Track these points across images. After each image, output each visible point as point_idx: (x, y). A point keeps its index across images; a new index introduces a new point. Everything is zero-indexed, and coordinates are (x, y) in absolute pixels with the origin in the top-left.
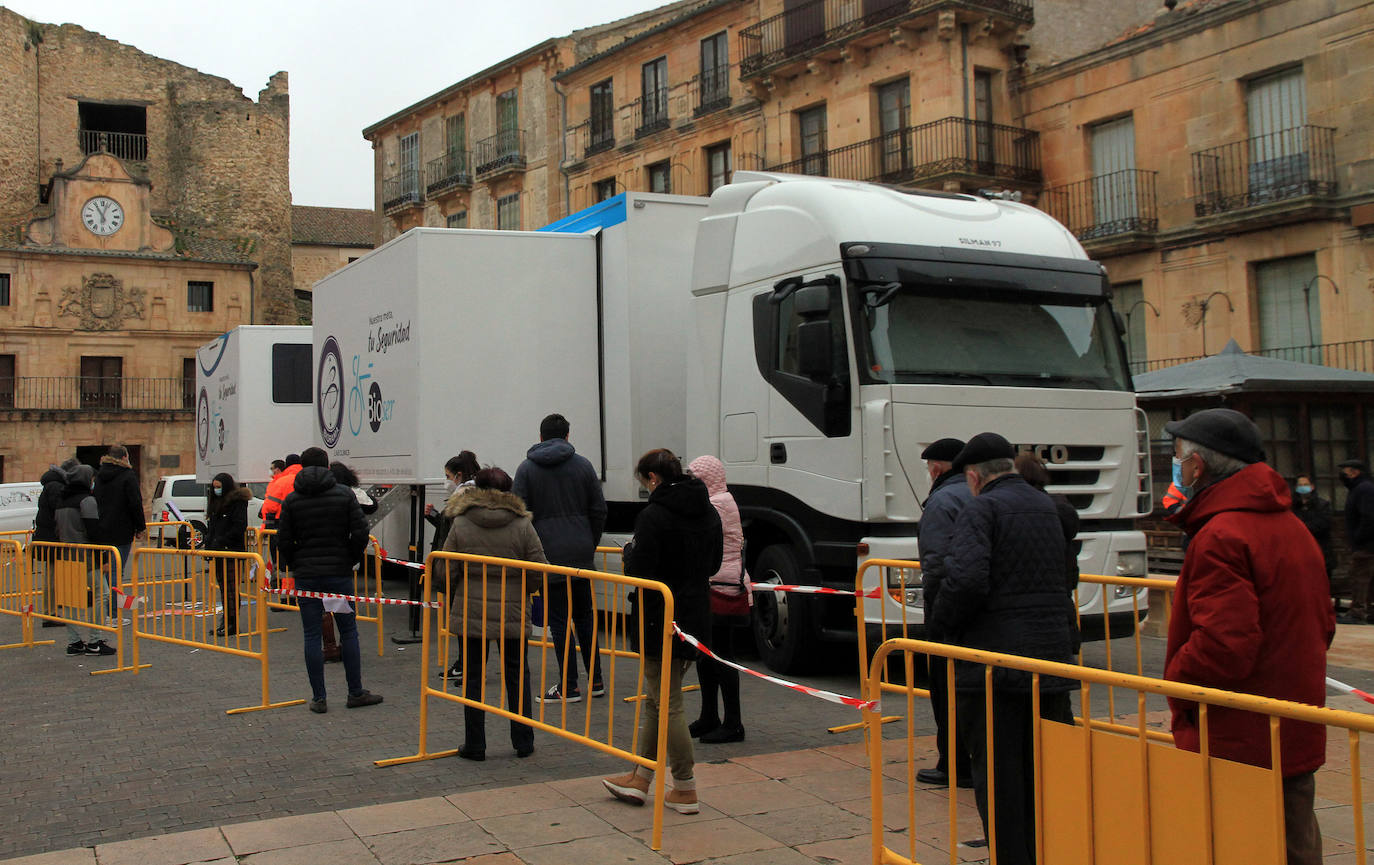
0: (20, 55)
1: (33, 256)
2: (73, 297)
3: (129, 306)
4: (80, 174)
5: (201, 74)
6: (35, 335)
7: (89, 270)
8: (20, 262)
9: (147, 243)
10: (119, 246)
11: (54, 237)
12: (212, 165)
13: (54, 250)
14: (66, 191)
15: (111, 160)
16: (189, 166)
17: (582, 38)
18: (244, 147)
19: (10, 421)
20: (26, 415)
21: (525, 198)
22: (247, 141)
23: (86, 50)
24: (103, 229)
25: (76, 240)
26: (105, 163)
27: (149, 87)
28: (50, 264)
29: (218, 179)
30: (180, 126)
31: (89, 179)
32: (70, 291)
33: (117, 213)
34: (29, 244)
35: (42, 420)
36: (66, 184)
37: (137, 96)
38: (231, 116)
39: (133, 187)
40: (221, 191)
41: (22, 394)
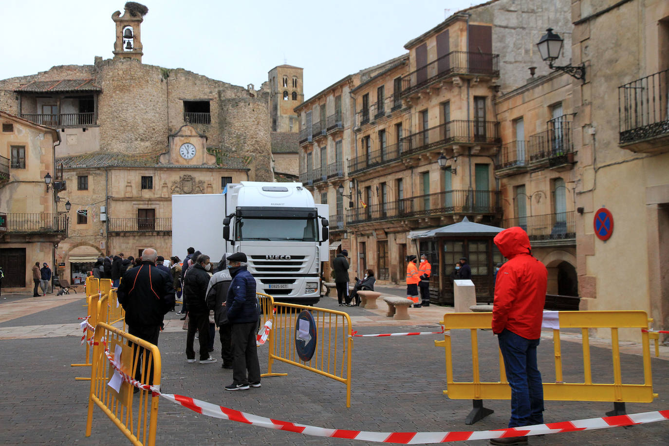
0: (159, 84)
1: (161, 169)
2: (176, 185)
3: (198, 188)
4: (179, 134)
5: (232, 85)
6: (162, 201)
7: (182, 174)
8: (156, 171)
9: (205, 161)
10: (194, 163)
11: (169, 161)
12: (235, 126)
13: (168, 166)
14: (173, 142)
15: (191, 128)
16: (226, 126)
17: (363, 73)
18: (247, 117)
19: (152, 235)
20: (158, 233)
21: (344, 142)
22: (249, 115)
23: (186, 79)
24: (188, 156)
25: (177, 161)
26: (188, 129)
27: (211, 93)
28: (167, 172)
29: (237, 131)
30: (222, 109)
31: (182, 136)
32: (175, 183)
33: (193, 150)
34: (160, 164)
35: (164, 235)
36: (173, 139)
37: (206, 97)
38: (242, 104)
39: (200, 138)
40: (238, 137)
41: (158, 224)
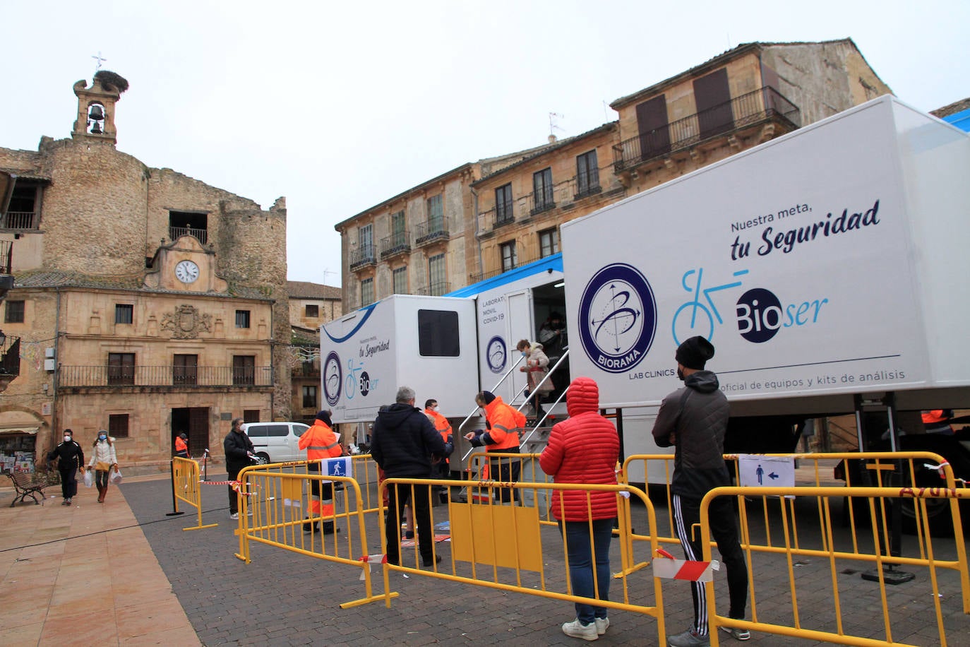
0: (139, 183)
1: (148, 294)
2: (170, 319)
3: (202, 325)
4: (175, 247)
5: (238, 197)
6: (147, 341)
7: (179, 303)
8: (140, 298)
9: (212, 288)
10: (196, 289)
11: (159, 284)
12: (246, 246)
13: (159, 291)
14: (166, 259)
15: (192, 239)
16: (233, 246)
17: (485, 164)
18: (264, 236)
19: (133, 393)
20: (143, 389)
21: (448, 256)
22: (265, 232)
23: (175, 183)
24: (187, 279)
25: (171, 285)
26: (190, 241)
27: (210, 203)
28: (157, 299)
29: (249, 253)
30: (227, 224)
31: (180, 250)
32: (168, 315)
33: (195, 270)
34: (144, 287)
35: (152, 392)
36: (166, 253)
37: (203, 208)
38: (257, 218)
39: (205, 255)
40: (251, 261)
41: (140, 376)
